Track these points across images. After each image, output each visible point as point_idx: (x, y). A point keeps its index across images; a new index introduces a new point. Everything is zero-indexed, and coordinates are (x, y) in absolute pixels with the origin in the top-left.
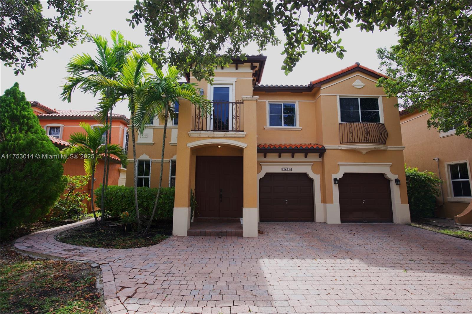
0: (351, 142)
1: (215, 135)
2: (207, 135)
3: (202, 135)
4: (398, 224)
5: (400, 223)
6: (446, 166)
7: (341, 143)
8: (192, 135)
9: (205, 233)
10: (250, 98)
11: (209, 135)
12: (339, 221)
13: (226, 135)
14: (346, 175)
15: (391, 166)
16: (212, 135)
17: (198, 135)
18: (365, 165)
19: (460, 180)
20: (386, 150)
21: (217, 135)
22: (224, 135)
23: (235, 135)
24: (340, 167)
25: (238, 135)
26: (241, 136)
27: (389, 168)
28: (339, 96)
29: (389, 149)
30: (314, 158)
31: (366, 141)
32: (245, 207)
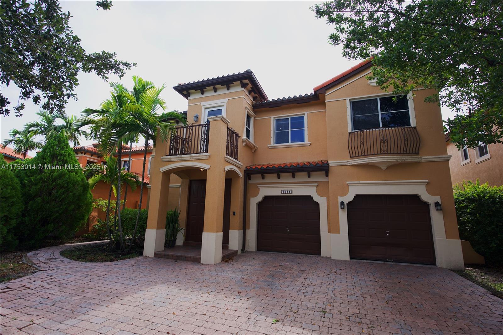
0: (364, 155)
1: (183, 159)
2: (176, 159)
3: (172, 159)
7: (351, 157)
8: (164, 160)
9: (168, 255)
10: (215, 118)
11: (178, 159)
12: (347, 257)
13: (192, 158)
14: (357, 197)
15: (427, 184)
16: (180, 159)
17: (169, 159)
20: (419, 163)
21: (185, 158)
22: (189, 158)
23: (200, 157)
24: (350, 187)
25: (202, 157)
26: (205, 157)
27: (424, 187)
28: (350, 100)
29: (423, 160)
30: (318, 177)
31: (384, 153)
32: (205, 232)
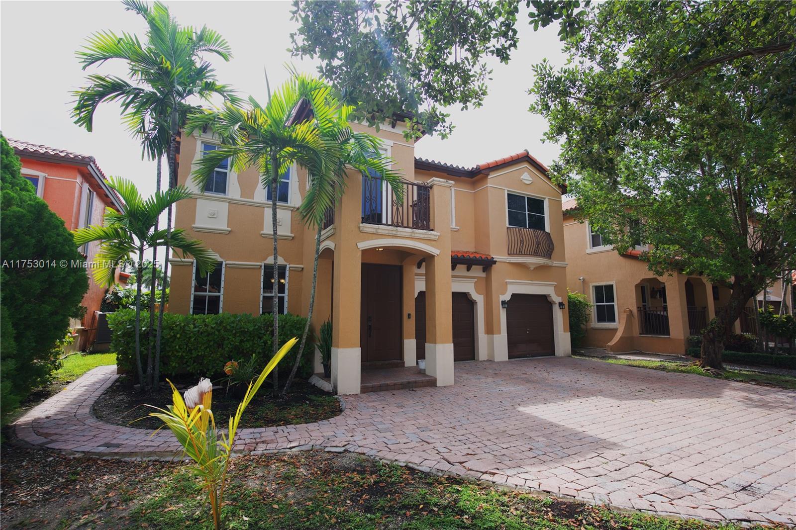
0: (520, 253)
1: (399, 233)
2: (387, 232)
3: (380, 231)
4: (561, 357)
5: (563, 355)
6: (591, 287)
7: (508, 254)
8: (365, 229)
10: (444, 182)
11: (390, 232)
12: (506, 359)
13: (413, 235)
14: (514, 296)
15: (555, 287)
16: (394, 233)
17: (374, 230)
18: (532, 284)
19: (605, 304)
20: (552, 266)
21: (402, 233)
22: (409, 234)
23: (426, 236)
24: (508, 285)
25: (429, 236)
26: (433, 237)
27: (553, 288)
28: (508, 191)
29: (554, 265)
30: (477, 272)
31: (536, 254)
32: (439, 343)
